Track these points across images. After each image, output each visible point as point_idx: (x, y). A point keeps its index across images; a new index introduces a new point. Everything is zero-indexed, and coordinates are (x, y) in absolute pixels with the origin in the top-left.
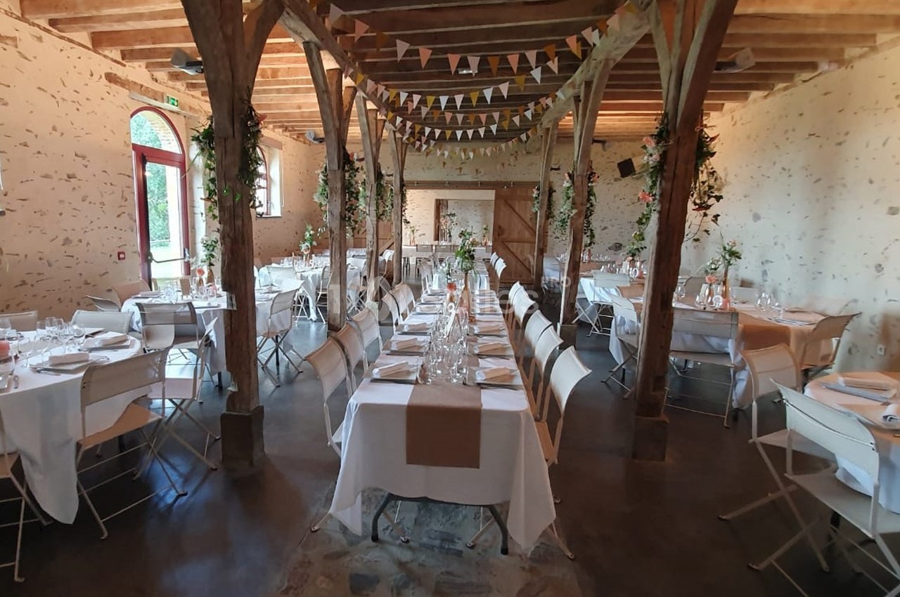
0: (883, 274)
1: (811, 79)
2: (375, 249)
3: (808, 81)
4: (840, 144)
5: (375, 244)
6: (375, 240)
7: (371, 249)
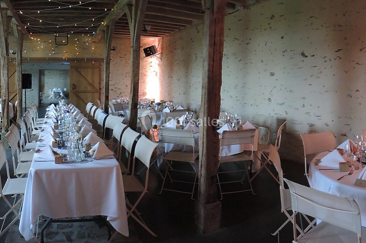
0: (271, 102)
1: (233, 13)
2: (7, 98)
3: (231, 14)
4: (248, 44)
5: (7, 95)
6: (7, 93)
7: (4, 98)
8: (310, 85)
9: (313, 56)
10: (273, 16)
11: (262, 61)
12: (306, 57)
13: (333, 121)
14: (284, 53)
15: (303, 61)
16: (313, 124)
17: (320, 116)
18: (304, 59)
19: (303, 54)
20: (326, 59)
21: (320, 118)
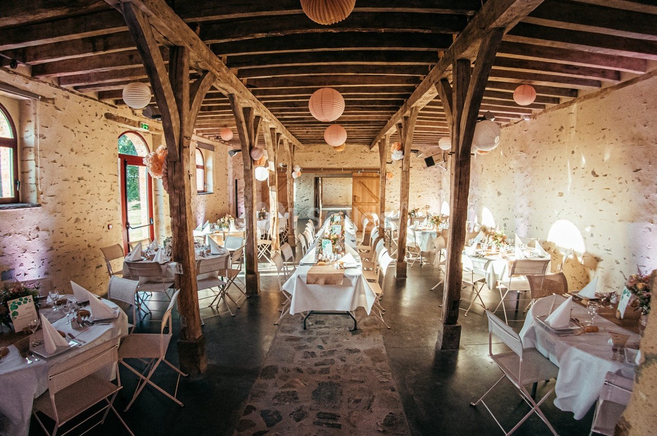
1: (518, 122)
4: (534, 157)
8: (600, 210)
9: (606, 175)
10: (562, 127)
11: (550, 179)
12: (597, 176)
13: (625, 259)
14: (574, 171)
15: (594, 181)
16: (601, 259)
17: (610, 250)
18: (595, 178)
19: (594, 173)
20: (620, 181)
21: (609, 252)
